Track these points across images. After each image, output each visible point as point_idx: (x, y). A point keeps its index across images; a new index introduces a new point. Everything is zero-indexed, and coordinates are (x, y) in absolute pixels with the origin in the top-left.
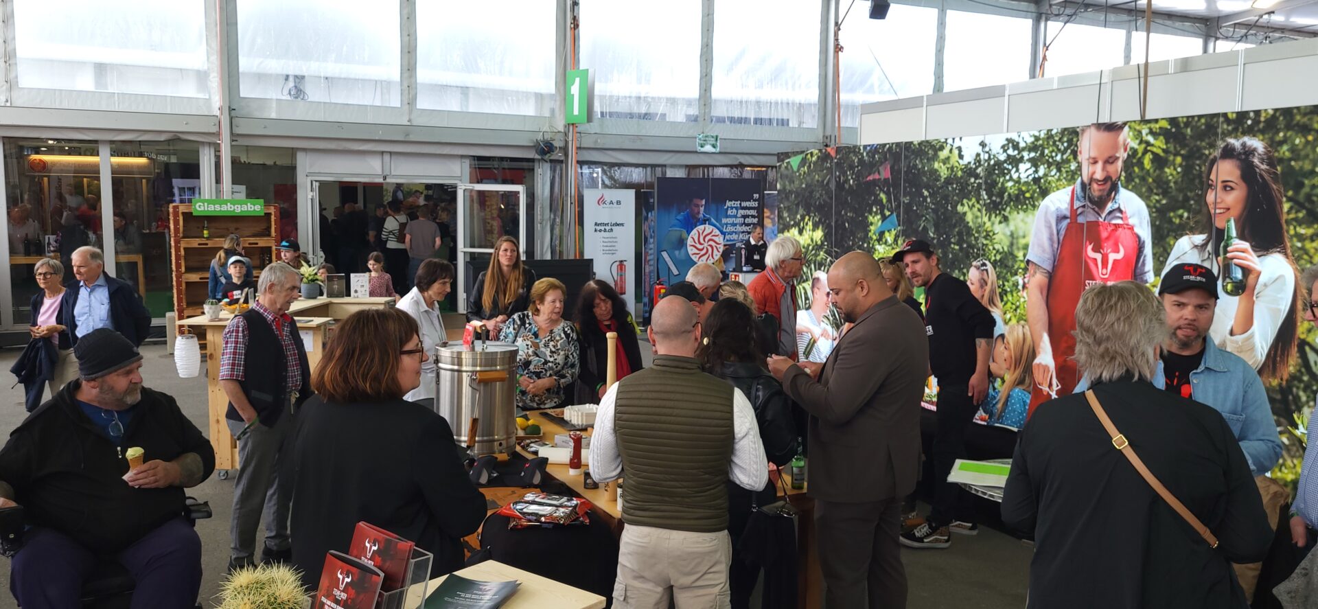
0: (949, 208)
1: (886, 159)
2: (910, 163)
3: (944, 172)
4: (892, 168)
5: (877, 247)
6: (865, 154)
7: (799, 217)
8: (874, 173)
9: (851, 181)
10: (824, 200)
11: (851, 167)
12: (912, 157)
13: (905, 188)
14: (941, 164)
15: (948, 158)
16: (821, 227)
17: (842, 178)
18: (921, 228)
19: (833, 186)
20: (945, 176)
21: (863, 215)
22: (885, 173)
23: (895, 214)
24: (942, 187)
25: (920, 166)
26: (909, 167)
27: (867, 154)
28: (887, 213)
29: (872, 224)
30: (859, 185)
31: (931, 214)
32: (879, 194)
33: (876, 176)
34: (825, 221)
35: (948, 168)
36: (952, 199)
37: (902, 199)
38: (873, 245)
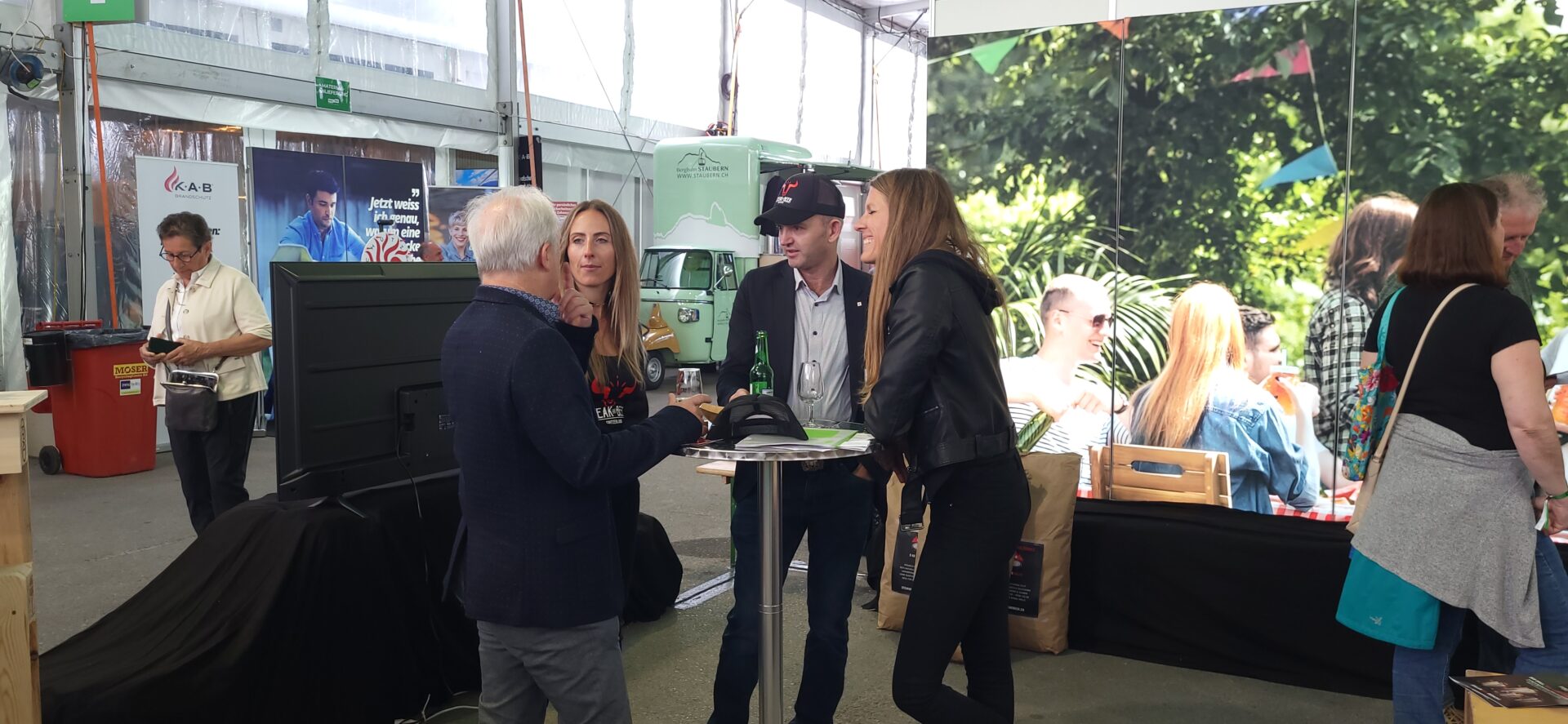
0: (1514, 123)
1: (1297, 35)
2: (1379, 39)
3: (1494, 53)
4: (1318, 56)
5: (1266, 214)
6: (1227, 28)
7: (1000, 167)
8: (1258, 65)
9: (1181, 88)
10: (1085, 130)
11: (1182, 57)
12: (1385, 28)
13: (1361, 93)
14: (1488, 38)
15: (1510, 25)
16: (1075, 184)
17: (1149, 81)
18: (1415, 171)
19: (1117, 98)
20: (1501, 61)
21: (1219, 152)
22: (1295, 62)
23: (1326, 148)
24: (1490, 83)
25: (1413, 45)
26: (1374, 47)
27: (1235, 28)
28: (1300, 145)
29: (1248, 170)
30: (1207, 93)
31: (1453, 141)
32: (1274, 109)
33: (1266, 71)
34: (1089, 172)
35: (1508, 46)
36: (1524, 106)
37: (1352, 115)
38: (1253, 213)
